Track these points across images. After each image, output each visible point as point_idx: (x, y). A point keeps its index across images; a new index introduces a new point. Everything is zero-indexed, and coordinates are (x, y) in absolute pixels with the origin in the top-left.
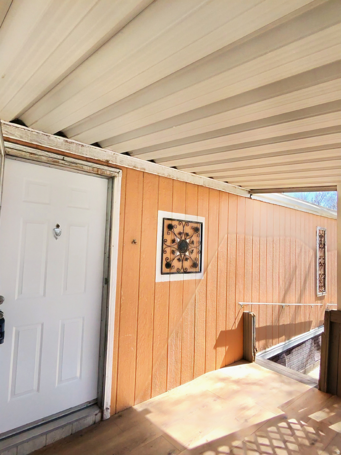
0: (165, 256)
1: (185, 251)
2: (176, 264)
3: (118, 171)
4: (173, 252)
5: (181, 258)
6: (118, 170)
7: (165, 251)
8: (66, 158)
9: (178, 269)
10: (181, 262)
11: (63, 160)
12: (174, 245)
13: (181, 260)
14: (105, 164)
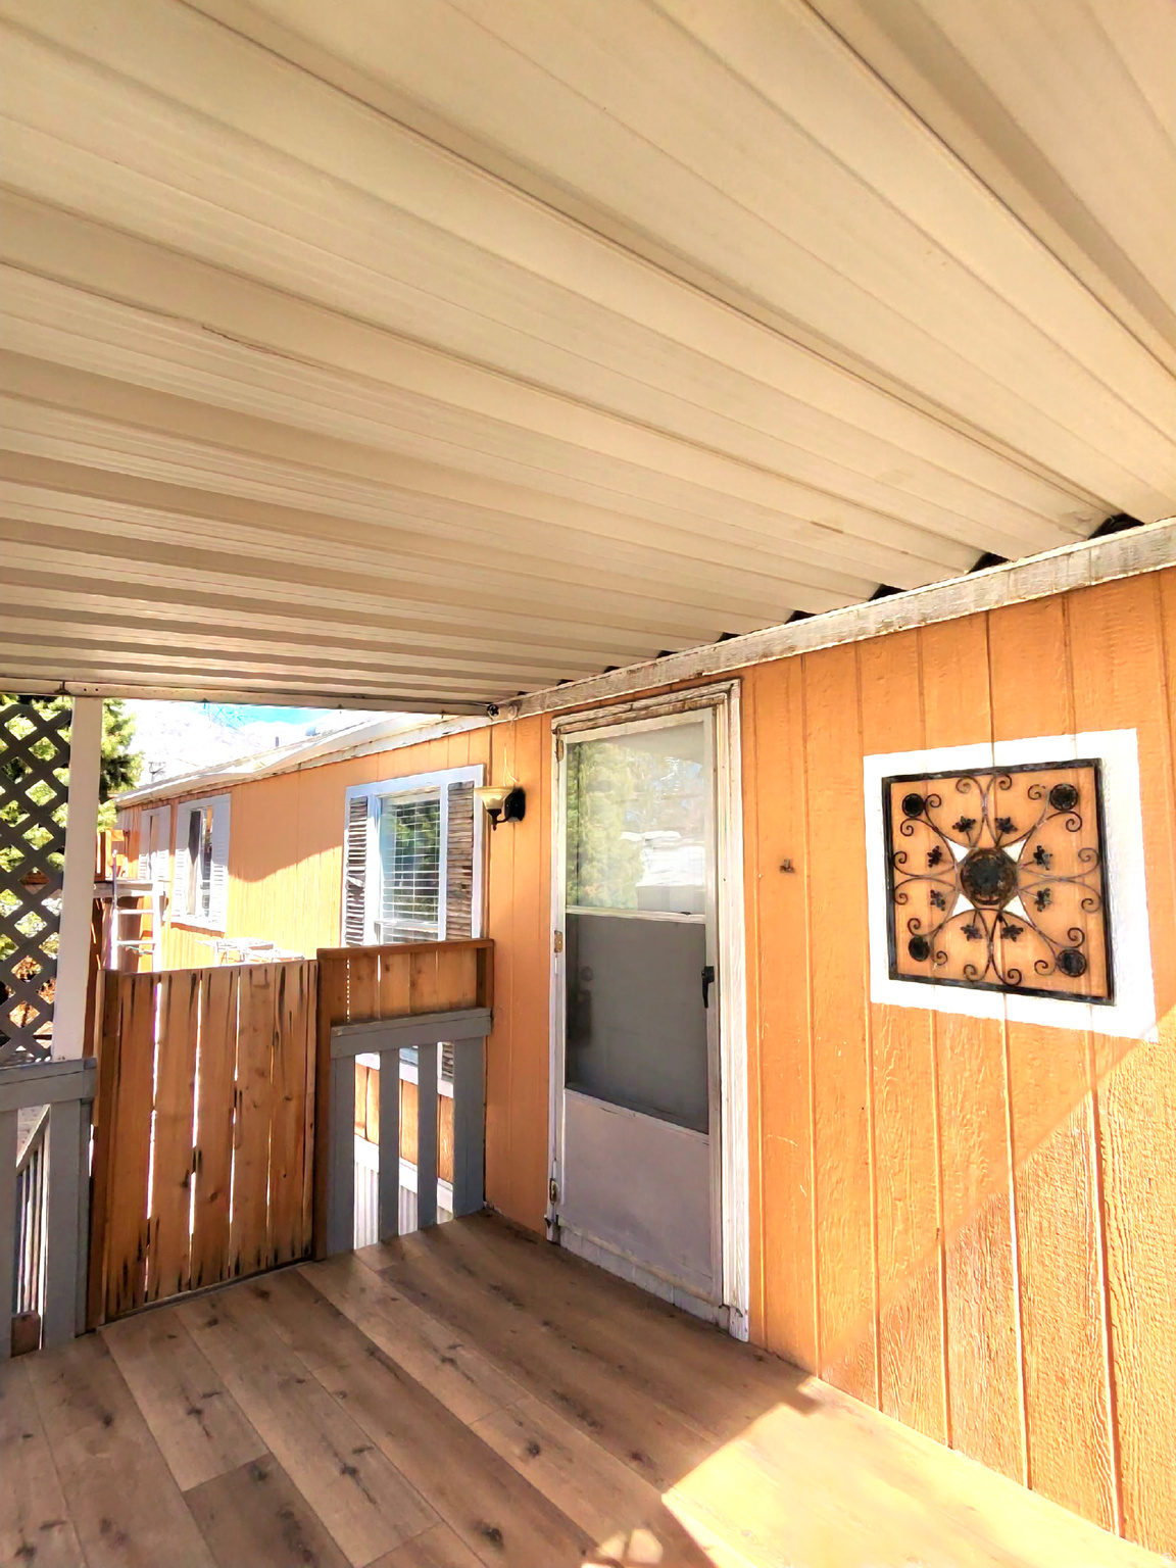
0: (903, 915)
1: (1005, 897)
2: (957, 948)
3: (728, 686)
4: (938, 900)
5: (981, 926)
6: (725, 686)
7: (901, 896)
8: (637, 704)
9: (969, 970)
10: (984, 942)
11: (631, 710)
12: (942, 873)
13: (983, 932)
14: (697, 682)
